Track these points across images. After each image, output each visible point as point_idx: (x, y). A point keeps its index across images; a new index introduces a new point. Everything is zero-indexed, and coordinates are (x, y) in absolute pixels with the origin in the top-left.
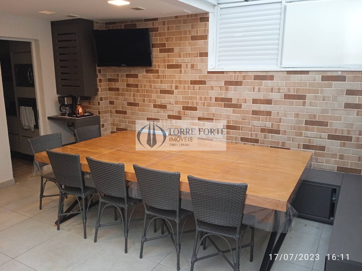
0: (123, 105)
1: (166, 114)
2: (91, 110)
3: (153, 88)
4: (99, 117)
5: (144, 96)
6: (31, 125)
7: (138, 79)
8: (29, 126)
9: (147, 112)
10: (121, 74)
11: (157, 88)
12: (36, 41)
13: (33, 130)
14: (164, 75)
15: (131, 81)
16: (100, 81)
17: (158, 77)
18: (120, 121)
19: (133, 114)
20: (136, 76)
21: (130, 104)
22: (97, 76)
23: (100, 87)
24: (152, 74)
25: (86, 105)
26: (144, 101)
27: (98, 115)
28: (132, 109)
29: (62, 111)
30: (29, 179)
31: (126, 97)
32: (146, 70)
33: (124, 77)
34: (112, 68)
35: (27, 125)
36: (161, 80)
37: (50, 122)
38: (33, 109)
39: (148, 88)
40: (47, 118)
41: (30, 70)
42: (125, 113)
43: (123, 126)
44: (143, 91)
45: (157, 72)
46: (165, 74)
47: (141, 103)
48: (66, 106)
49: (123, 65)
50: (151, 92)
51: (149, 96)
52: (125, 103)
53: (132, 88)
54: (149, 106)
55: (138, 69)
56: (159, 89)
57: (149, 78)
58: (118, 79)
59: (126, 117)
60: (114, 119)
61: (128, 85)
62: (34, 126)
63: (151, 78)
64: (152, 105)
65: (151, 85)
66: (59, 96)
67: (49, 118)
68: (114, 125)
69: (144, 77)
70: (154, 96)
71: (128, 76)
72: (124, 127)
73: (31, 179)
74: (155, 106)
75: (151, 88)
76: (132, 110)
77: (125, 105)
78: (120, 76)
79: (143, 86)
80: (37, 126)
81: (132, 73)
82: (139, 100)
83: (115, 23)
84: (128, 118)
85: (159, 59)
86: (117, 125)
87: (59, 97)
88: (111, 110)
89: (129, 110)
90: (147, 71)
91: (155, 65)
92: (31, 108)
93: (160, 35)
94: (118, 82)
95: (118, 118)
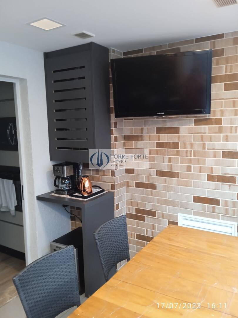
0: (150, 175)
1: (234, 191)
2: (99, 182)
3: (208, 149)
4: (113, 193)
5: (190, 161)
6: (10, 205)
7: (179, 135)
8: (7, 207)
9: (193, 187)
10: (148, 128)
11: (216, 148)
12: (22, 80)
13: (13, 212)
14: (232, 127)
15: (165, 138)
16: (116, 139)
17: (220, 130)
18: (143, 199)
19: (166, 188)
20: (176, 130)
21: (161, 174)
22: (111, 132)
23: (116, 148)
24: (207, 126)
25: (91, 175)
26: (189, 169)
27: (111, 190)
28: (166, 181)
29: (57, 186)
30: (8, 302)
31: (155, 162)
32: (194, 119)
33: (153, 133)
34: (132, 119)
35: (5, 206)
36: (227, 136)
37: (41, 203)
38: (14, 183)
39: (197, 149)
40: (36, 198)
41: (11, 126)
42: (153, 186)
43: (148, 206)
44: (189, 153)
45: (219, 122)
46: (233, 124)
47: (182, 172)
48: (65, 179)
49: (159, 113)
50: (205, 154)
51: (198, 162)
52: (154, 172)
53: (167, 149)
54: (198, 177)
55: (180, 119)
56: (221, 151)
57: (201, 133)
58: (142, 136)
59: (153, 193)
60: (132, 196)
61: (160, 145)
62: (15, 207)
63: (206, 133)
64: (205, 176)
65: (204, 144)
66: (55, 164)
67: (39, 198)
68: (132, 204)
69: (191, 131)
70: (209, 162)
71: (159, 130)
72: (150, 208)
73: (11, 299)
74: (211, 178)
75: (204, 148)
76: (166, 183)
77: (152, 174)
78: (145, 131)
79: (188, 146)
80: (19, 208)
81: (168, 125)
82: (178, 166)
83: (141, 51)
84: (158, 195)
85: (223, 101)
86: (138, 204)
87: (54, 166)
88: (128, 182)
89: (160, 182)
90: (197, 122)
91: (214, 111)
92: (12, 181)
93: (227, 60)
94: (142, 140)
95: (139, 194)
